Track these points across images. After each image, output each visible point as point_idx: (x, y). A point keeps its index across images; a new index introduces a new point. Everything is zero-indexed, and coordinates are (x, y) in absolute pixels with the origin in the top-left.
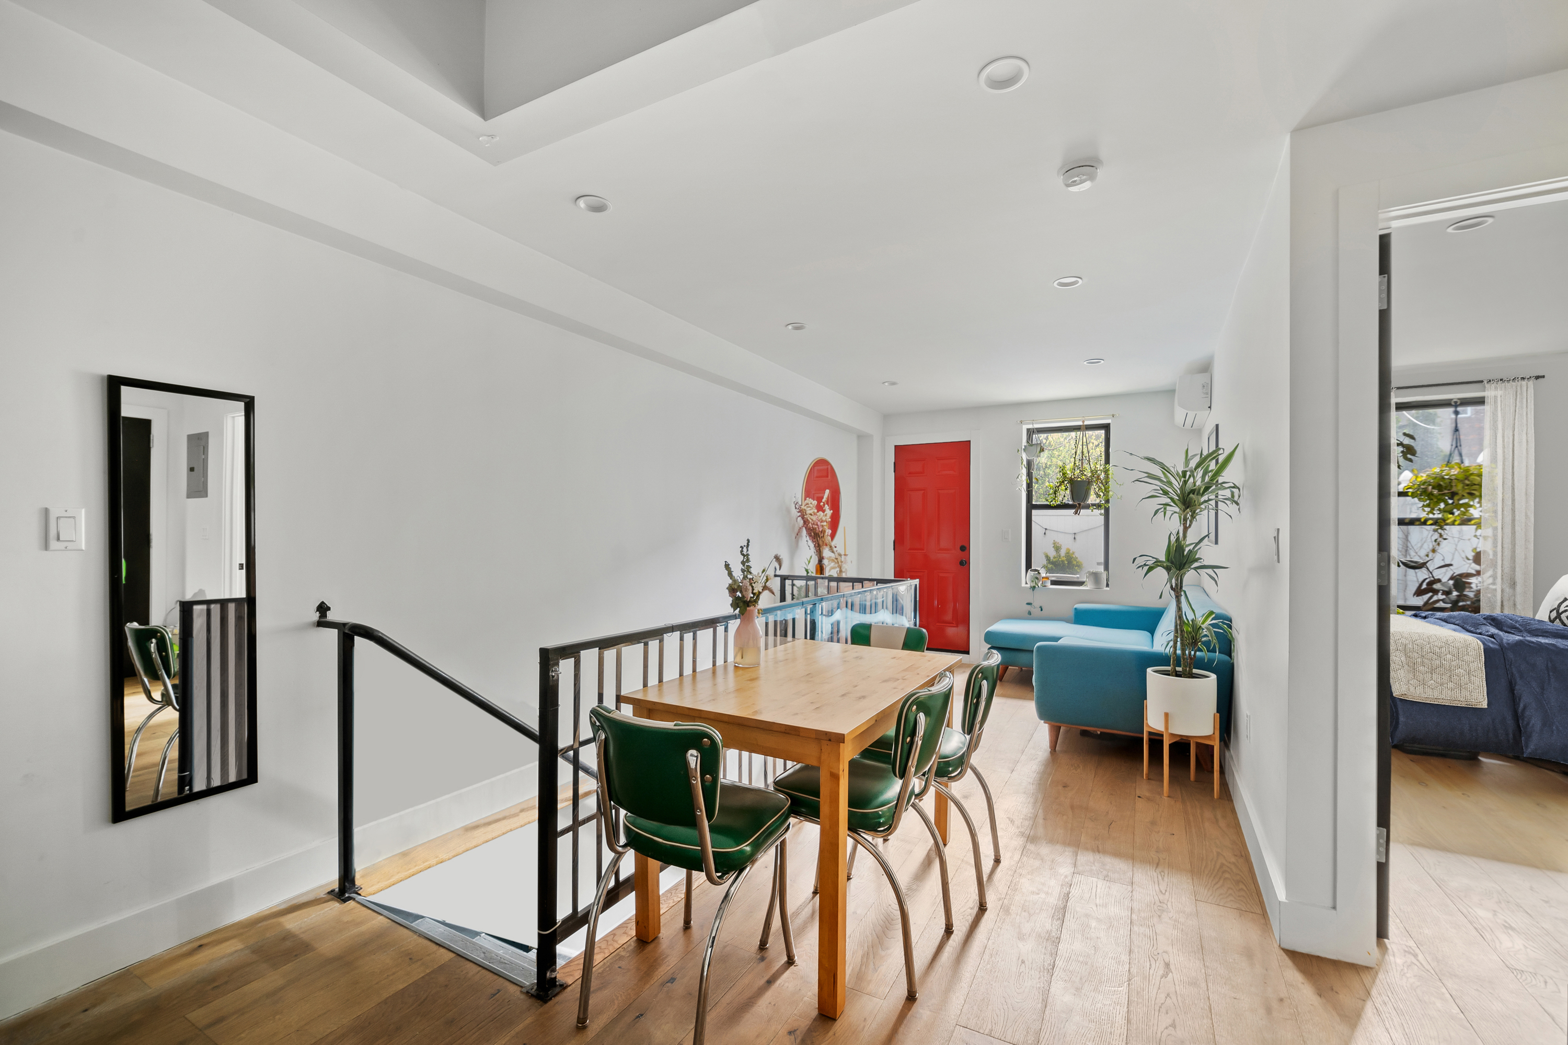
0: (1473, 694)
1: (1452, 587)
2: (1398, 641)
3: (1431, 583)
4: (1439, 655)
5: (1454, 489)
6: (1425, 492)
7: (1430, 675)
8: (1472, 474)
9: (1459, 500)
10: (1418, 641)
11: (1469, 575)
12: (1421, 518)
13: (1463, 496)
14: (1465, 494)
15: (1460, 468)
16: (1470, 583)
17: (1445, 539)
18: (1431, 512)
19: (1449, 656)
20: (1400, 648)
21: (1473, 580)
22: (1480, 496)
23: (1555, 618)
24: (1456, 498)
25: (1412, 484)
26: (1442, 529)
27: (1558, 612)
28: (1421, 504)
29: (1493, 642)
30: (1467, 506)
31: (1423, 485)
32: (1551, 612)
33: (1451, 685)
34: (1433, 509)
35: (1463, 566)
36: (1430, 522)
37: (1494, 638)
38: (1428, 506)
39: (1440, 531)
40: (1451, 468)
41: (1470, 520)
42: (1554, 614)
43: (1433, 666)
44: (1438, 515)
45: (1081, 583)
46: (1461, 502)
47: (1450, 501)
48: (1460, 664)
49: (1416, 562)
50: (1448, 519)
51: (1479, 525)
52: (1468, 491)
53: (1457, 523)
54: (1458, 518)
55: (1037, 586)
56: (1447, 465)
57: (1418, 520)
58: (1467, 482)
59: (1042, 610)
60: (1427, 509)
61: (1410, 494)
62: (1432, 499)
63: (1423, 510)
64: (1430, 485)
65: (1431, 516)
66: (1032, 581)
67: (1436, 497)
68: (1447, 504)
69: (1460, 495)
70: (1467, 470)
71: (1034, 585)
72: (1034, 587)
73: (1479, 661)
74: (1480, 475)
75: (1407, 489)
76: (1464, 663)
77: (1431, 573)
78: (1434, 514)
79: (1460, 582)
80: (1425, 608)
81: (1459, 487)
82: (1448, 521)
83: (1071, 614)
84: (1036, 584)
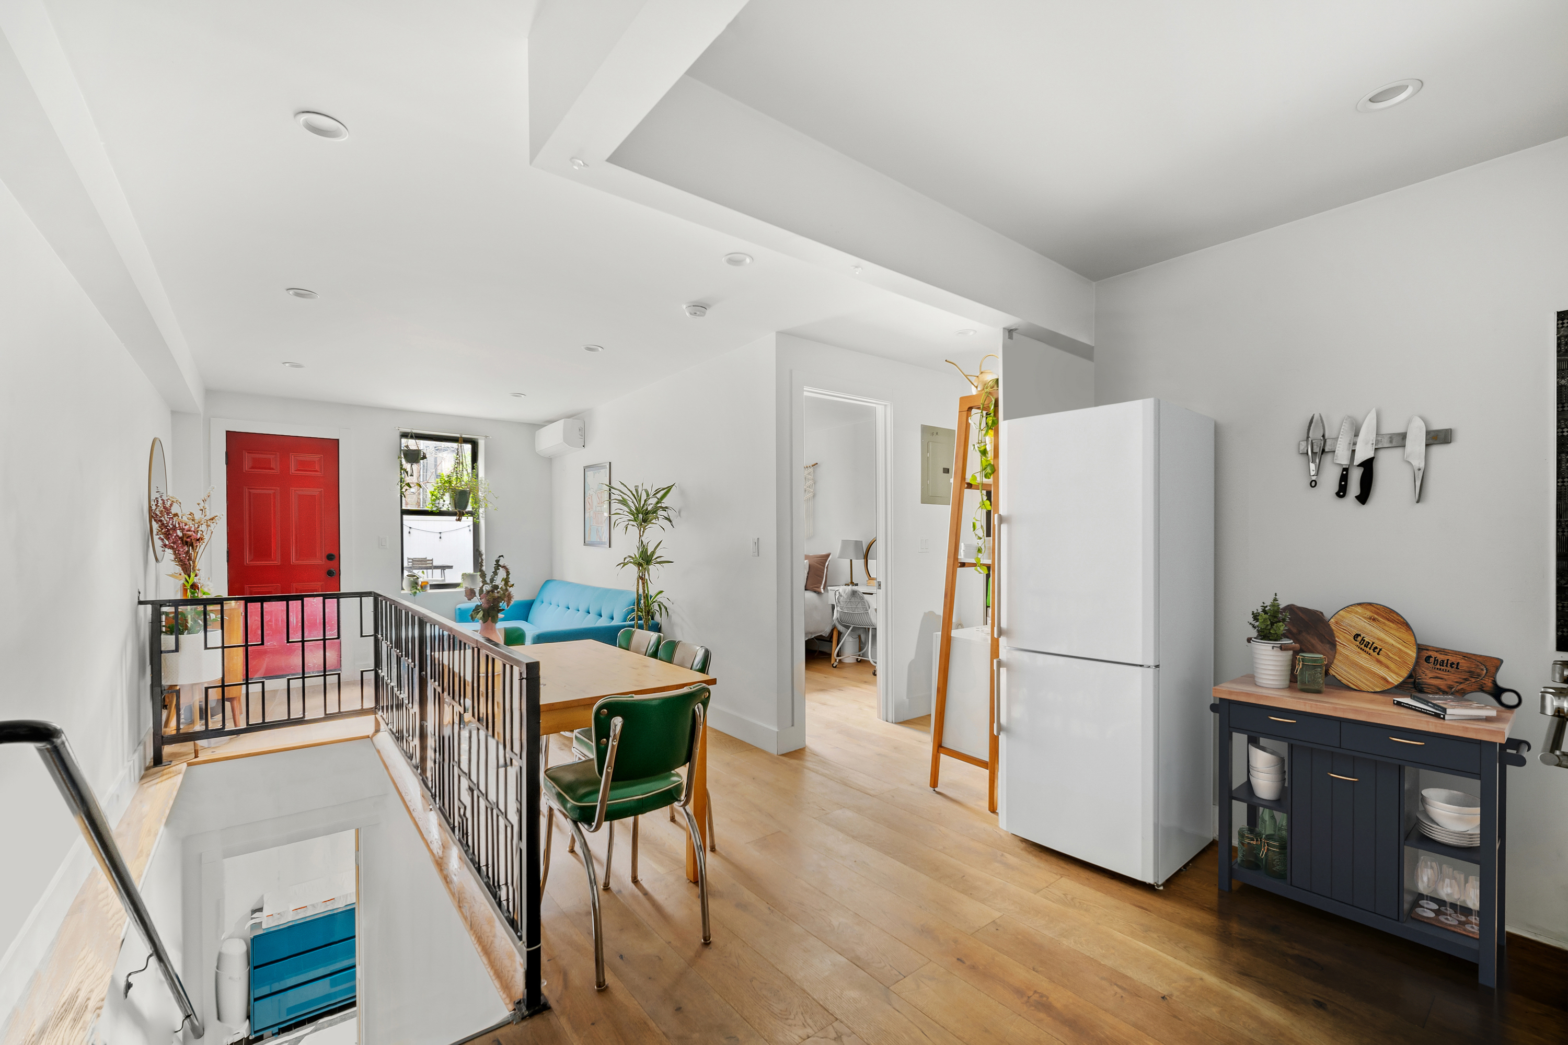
45: (457, 586)
71: (415, 590)
84: (417, 589)
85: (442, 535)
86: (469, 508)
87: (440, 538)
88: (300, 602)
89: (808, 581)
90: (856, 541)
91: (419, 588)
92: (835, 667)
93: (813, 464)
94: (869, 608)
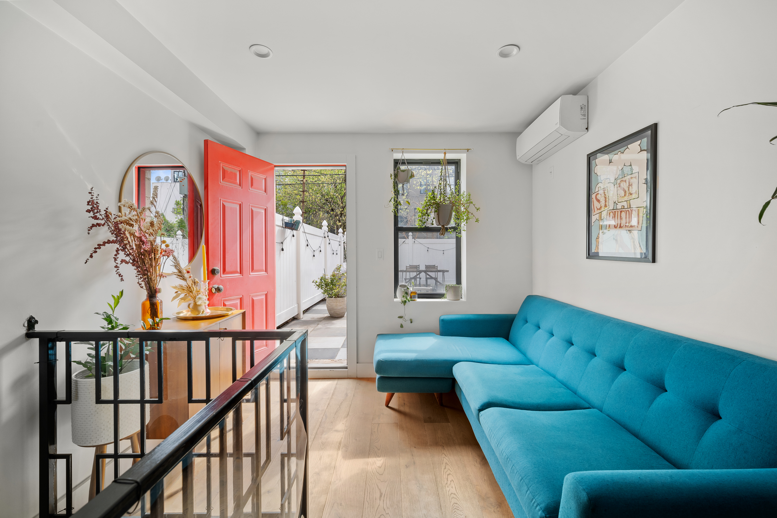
45: (441, 296)
55: (407, 301)
59: (411, 322)
66: (403, 296)
71: (405, 299)
72: (405, 302)
83: (436, 325)
84: (406, 298)
85: (445, 252)
86: (452, 224)
87: (443, 253)
88: (204, 342)
91: (409, 298)
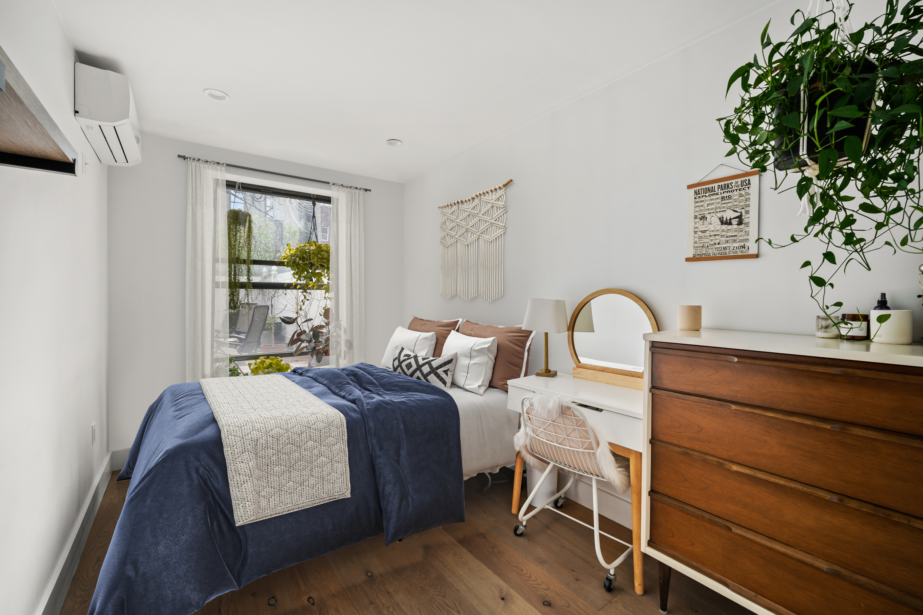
0: (336, 485)
1: (312, 337)
2: (247, 437)
3: (299, 335)
4: (298, 445)
5: (312, 261)
6: (294, 262)
7: (288, 474)
8: (322, 250)
9: (315, 270)
10: (273, 432)
11: (321, 327)
12: (293, 283)
13: (318, 267)
14: (319, 266)
15: (316, 245)
16: (322, 333)
17: (308, 300)
18: (299, 279)
19: (310, 443)
20: (249, 448)
21: (324, 330)
22: (328, 268)
23: (398, 367)
24: (313, 268)
25: (286, 256)
26: (306, 292)
27: (399, 360)
28: (293, 272)
29: (354, 411)
30: (320, 275)
31: (294, 256)
32: (394, 361)
33: (312, 481)
34: (300, 277)
35: (319, 321)
36: (298, 287)
37: (355, 404)
38: (297, 274)
39: (304, 294)
40: (311, 245)
41: (322, 286)
42: (396, 363)
43: (292, 461)
44: (303, 282)
46: (317, 271)
47: (310, 271)
48: (322, 450)
49: (290, 318)
50: (309, 284)
51: (327, 290)
52: (320, 263)
53: (315, 288)
54: (315, 284)
56: (308, 243)
57: (291, 284)
58: (319, 256)
60: (297, 276)
61: (286, 264)
62: (299, 269)
63: (294, 276)
64: (298, 257)
65: (299, 282)
67: (302, 267)
68: (308, 272)
69: (316, 265)
70: (319, 247)
73: (342, 442)
74: (328, 252)
75: (283, 259)
76: (327, 448)
77: (299, 326)
78: (301, 280)
79: (316, 332)
80: (296, 354)
81: (314, 260)
82: (310, 286)
89: (496, 373)
90: (557, 301)
92: (521, 535)
93: (505, 183)
94: (598, 444)
